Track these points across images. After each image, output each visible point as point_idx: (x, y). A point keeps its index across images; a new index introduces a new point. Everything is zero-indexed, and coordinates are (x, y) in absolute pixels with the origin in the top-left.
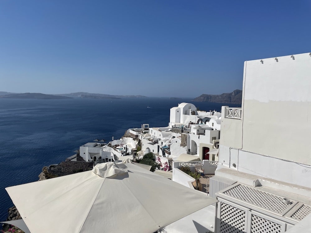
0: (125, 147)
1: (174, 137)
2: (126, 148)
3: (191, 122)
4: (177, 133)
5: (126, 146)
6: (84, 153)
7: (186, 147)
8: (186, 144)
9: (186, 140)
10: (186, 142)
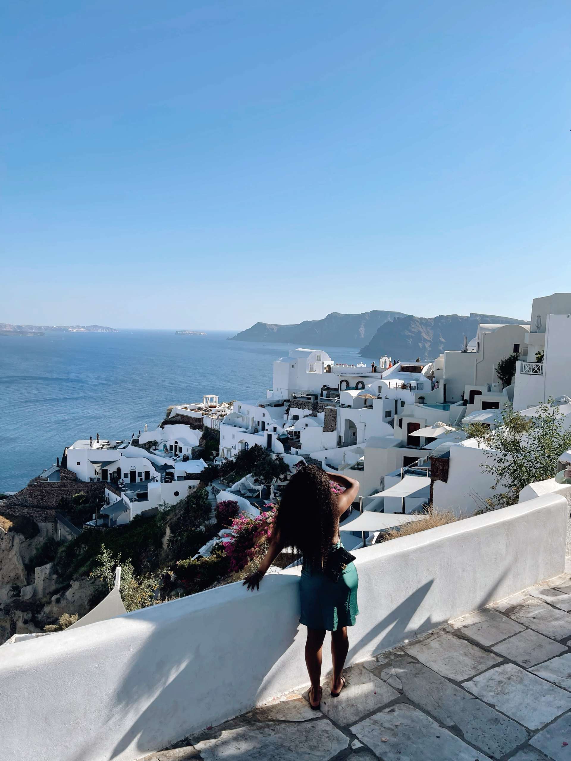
0: (173, 444)
1: (296, 418)
2: (176, 447)
3: (325, 386)
5: (176, 442)
6: (79, 464)
7: (335, 432)
8: (334, 427)
9: (335, 420)
10: (335, 423)
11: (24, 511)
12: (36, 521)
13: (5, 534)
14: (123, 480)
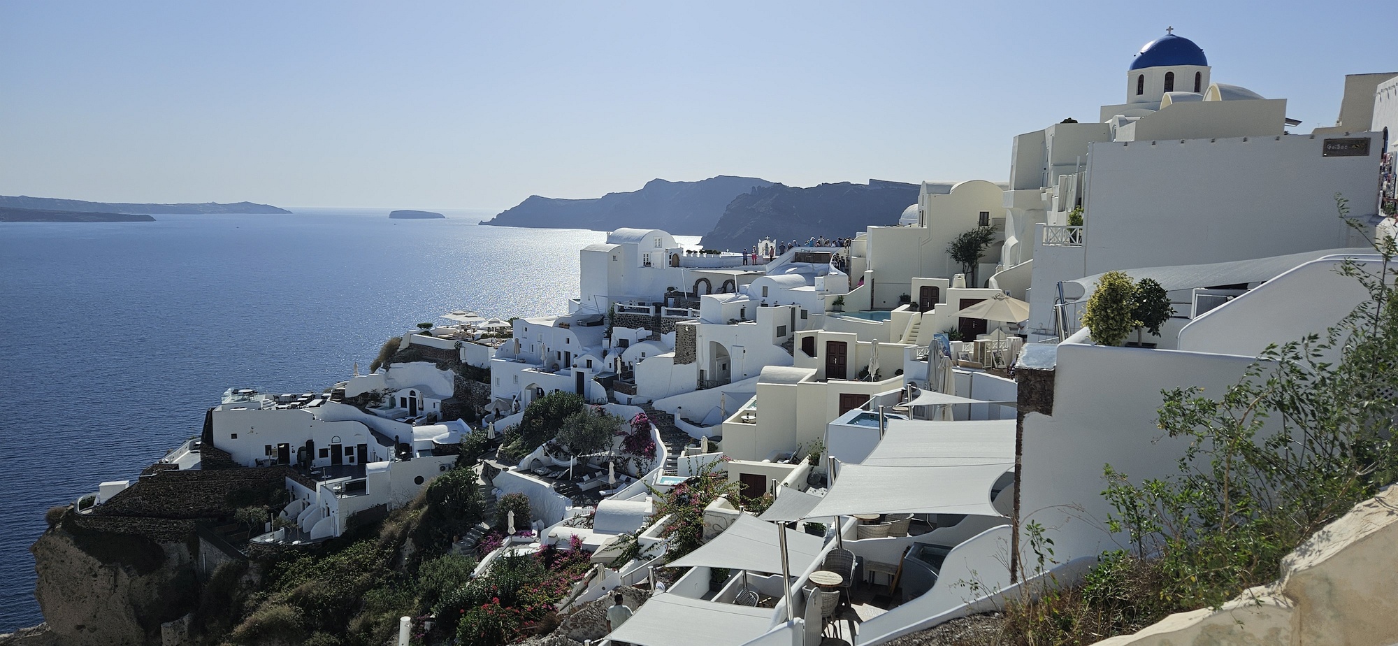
0: (407, 396)
1: (624, 344)
2: (413, 401)
3: (671, 289)
4: (635, 327)
5: (412, 393)
6: (234, 436)
7: (694, 365)
8: (692, 355)
9: (693, 344)
10: (693, 350)
11: (135, 524)
12: (159, 541)
13: (100, 567)
14: (318, 461)
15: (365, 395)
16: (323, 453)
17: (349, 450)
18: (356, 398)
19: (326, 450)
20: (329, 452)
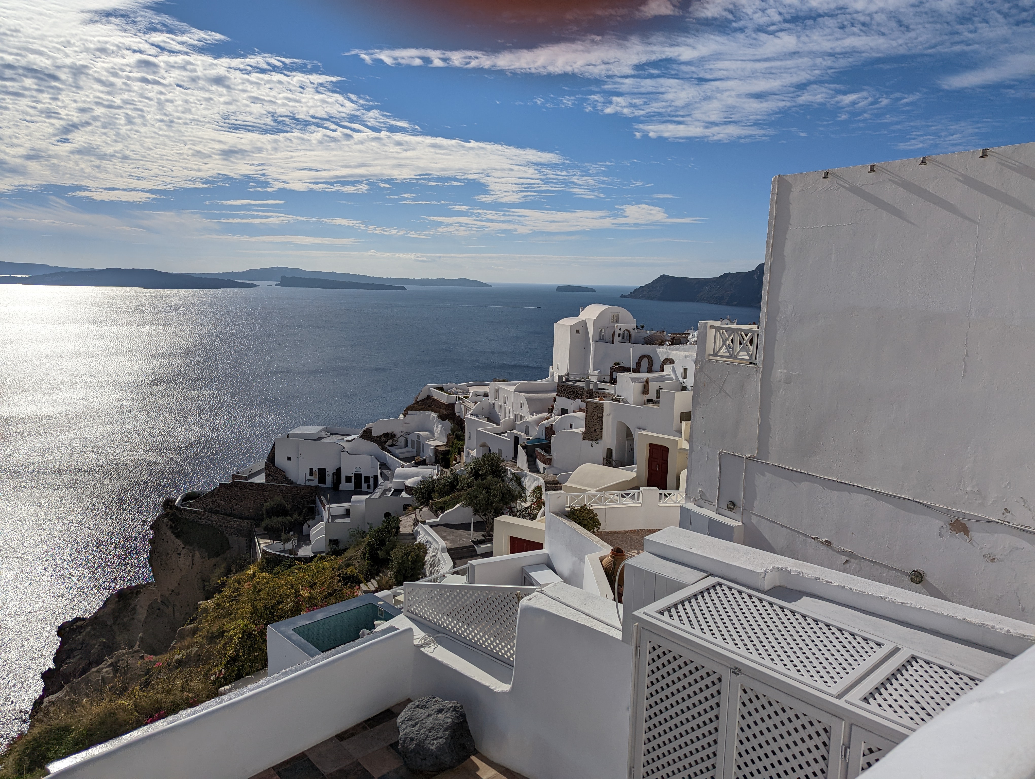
3: (617, 364)
6: (289, 459)
7: (600, 443)
8: (598, 433)
9: (600, 421)
10: (600, 427)
11: (211, 519)
12: (227, 534)
13: (183, 548)
14: (344, 486)
15: (386, 435)
16: (348, 479)
17: (367, 479)
18: (380, 437)
19: (350, 477)
20: (353, 479)
